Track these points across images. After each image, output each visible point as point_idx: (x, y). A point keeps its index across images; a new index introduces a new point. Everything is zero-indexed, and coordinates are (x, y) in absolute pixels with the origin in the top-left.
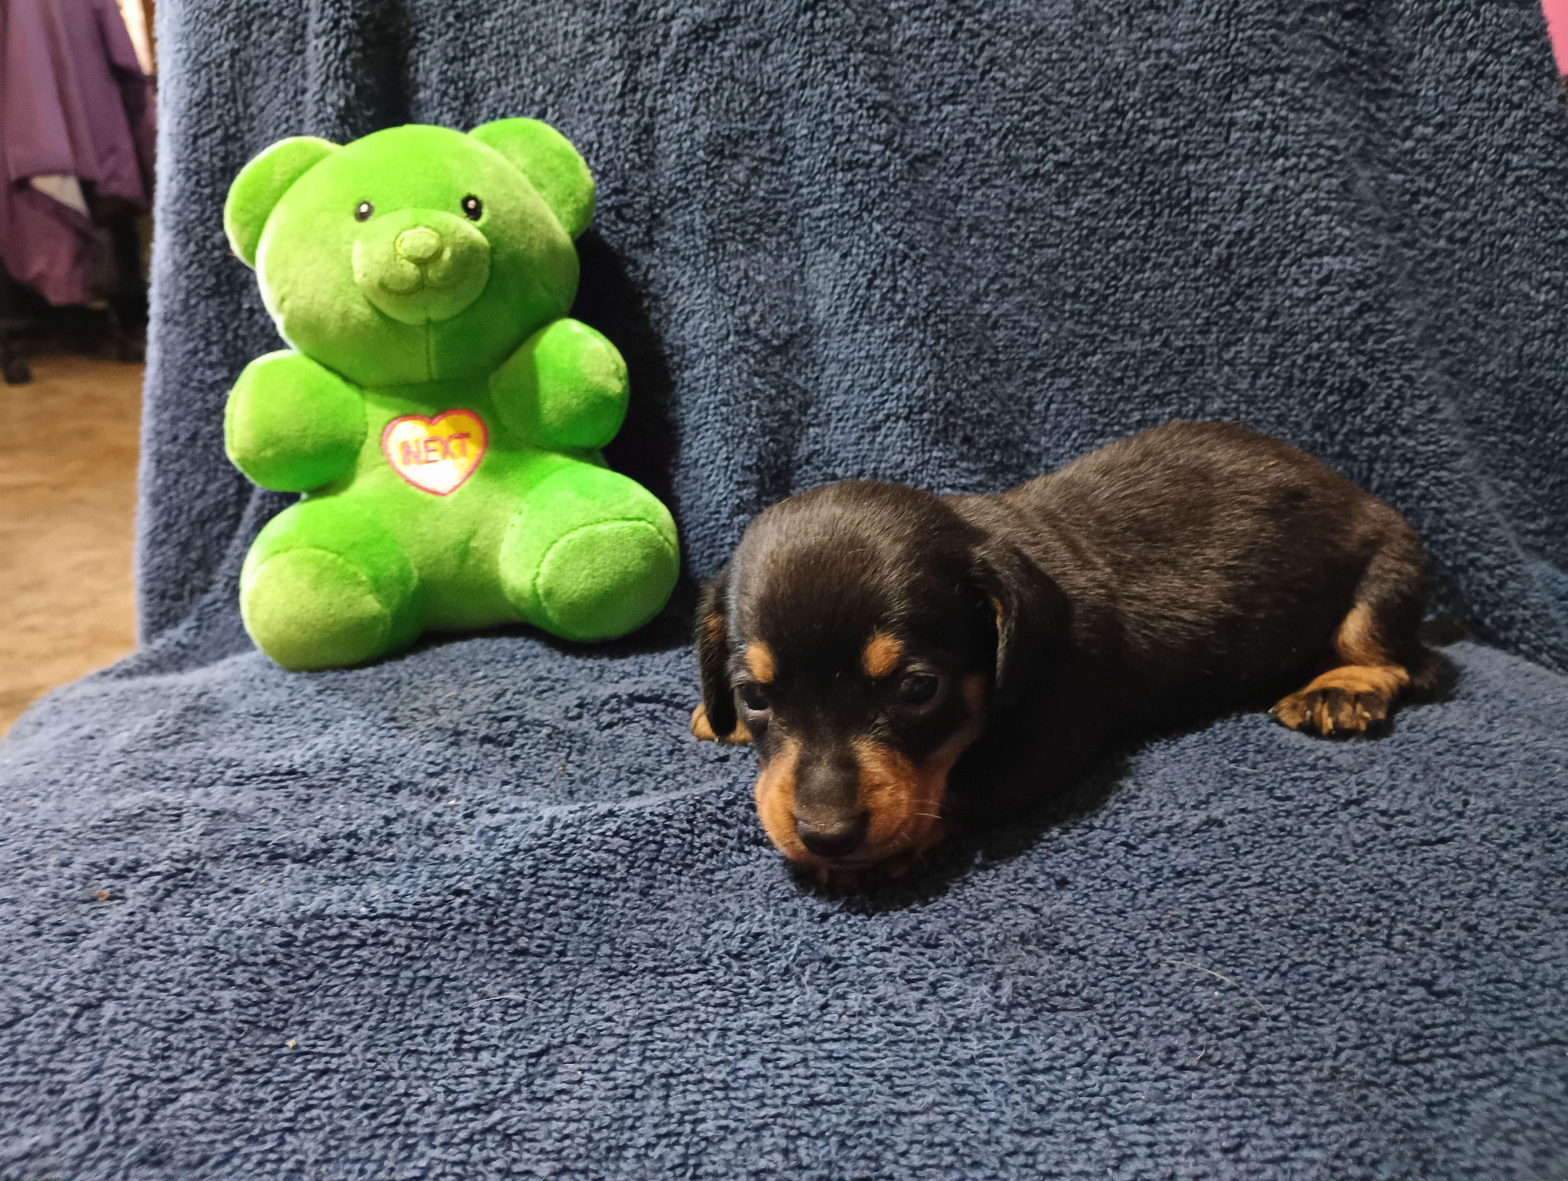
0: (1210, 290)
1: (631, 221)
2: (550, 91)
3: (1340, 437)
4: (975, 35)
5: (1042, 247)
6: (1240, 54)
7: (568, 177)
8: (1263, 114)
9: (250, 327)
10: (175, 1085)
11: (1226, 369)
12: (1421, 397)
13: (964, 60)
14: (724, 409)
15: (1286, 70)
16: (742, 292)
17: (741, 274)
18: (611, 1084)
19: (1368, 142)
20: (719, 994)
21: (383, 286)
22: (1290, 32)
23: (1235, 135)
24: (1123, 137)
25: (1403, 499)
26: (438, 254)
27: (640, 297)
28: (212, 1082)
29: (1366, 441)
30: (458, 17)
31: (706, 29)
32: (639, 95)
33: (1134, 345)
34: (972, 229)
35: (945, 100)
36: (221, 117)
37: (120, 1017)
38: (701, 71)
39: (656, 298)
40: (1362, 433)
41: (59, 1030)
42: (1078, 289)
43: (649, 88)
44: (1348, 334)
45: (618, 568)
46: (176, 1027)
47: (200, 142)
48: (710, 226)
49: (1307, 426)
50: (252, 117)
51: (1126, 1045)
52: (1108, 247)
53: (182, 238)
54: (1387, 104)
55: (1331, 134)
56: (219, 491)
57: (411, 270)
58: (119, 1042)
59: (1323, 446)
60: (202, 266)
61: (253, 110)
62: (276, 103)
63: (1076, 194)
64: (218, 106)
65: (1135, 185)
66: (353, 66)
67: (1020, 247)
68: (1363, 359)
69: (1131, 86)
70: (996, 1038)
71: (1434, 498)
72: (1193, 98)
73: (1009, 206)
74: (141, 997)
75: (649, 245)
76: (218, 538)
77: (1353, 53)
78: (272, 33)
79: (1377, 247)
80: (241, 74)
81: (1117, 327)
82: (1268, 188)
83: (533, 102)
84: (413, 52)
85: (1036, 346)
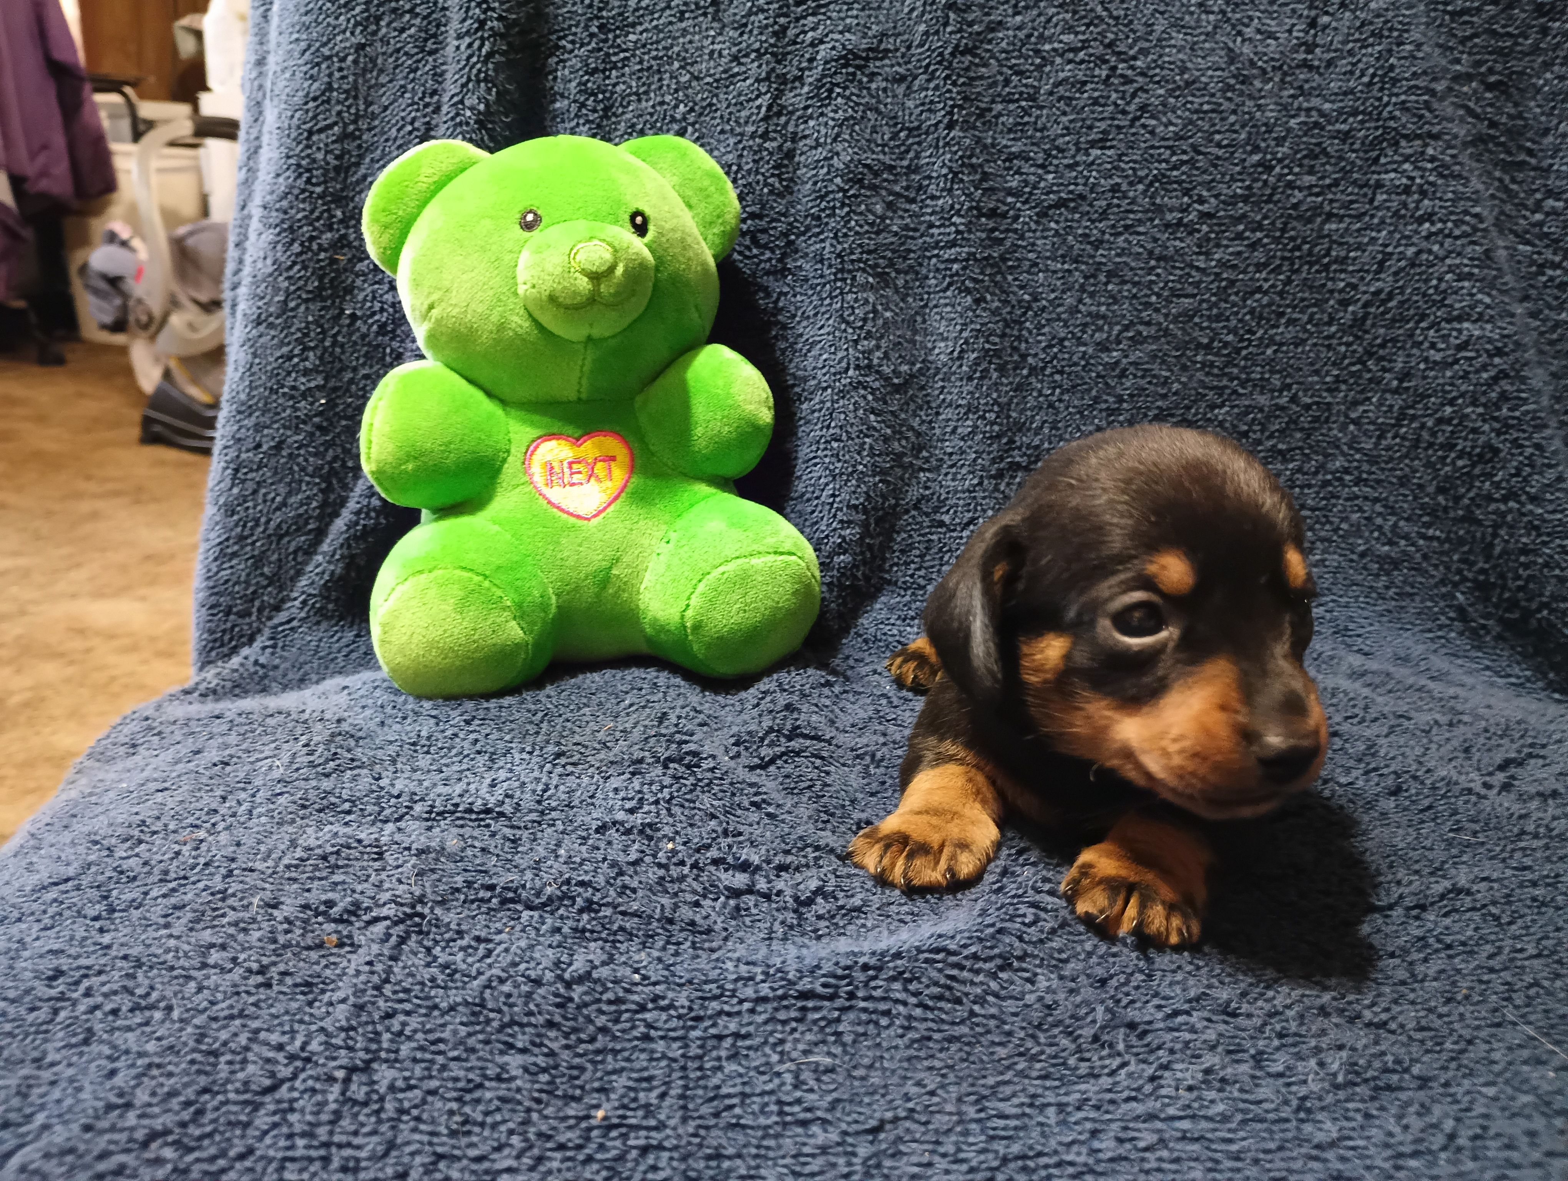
0: (1343, 349)
1: (765, 247)
2: (692, 110)
3: (1466, 501)
4: (1128, 81)
5: (1179, 296)
6: (1393, 118)
7: (717, 199)
8: (1412, 179)
9: (351, 334)
10: (486, 1165)
11: (1352, 427)
12: (1550, 466)
13: (1115, 104)
14: (835, 445)
15: (1436, 137)
16: (869, 326)
17: (869, 308)
18: (964, 1167)
19: (1502, 213)
20: (1038, 1066)
21: (552, 299)
22: (1442, 99)
23: (1380, 197)
24: (1268, 191)
25: (1526, 566)
26: (612, 269)
27: (769, 325)
28: (527, 1161)
29: (1492, 507)
30: (601, 27)
31: (857, 57)
32: (783, 119)
33: (1262, 400)
34: (1110, 274)
35: (1093, 144)
36: (339, 113)
37: (400, 1084)
38: (848, 99)
39: (784, 327)
40: (1490, 499)
41: (331, 1098)
42: (1212, 340)
43: (792, 113)
44: (1483, 400)
45: (770, 603)
46: (468, 1097)
47: (315, 138)
48: (839, 256)
49: (1431, 489)
50: (374, 116)
51: (1484, 1128)
52: (1244, 300)
53: (286, 237)
54: (1520, 176)
55: (1476, 202)
56: (302, 504)
57: (584, 284)
58: (407, 1112)
59: (1446, 509)
60: (305, 268)
61: (375, 108)
62: (403, 102)
63: (1218, 246)
64: (338, 102)
65: (1277, 240)
66: (495, 70)
67: (1158, 295)
68: (1497, 425)
69: (1280, 141)
70: (1347, 1119)
71: (1558, 566)
72: (1341, 158)
73: (1151, 253)
74: (415, 1060)
75: (782, 272)
76: (295, 552)
77: (1493, 124)
78: (402, 30)
79: (1513, 315)
80: (365, 70)
81: (1248, 380)
82: (1411, 251)
83: (673, 120)
84: (553, 60)
85: (1164, 397)
